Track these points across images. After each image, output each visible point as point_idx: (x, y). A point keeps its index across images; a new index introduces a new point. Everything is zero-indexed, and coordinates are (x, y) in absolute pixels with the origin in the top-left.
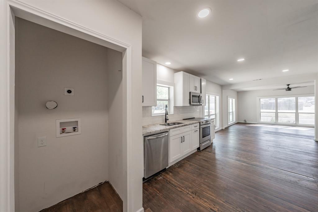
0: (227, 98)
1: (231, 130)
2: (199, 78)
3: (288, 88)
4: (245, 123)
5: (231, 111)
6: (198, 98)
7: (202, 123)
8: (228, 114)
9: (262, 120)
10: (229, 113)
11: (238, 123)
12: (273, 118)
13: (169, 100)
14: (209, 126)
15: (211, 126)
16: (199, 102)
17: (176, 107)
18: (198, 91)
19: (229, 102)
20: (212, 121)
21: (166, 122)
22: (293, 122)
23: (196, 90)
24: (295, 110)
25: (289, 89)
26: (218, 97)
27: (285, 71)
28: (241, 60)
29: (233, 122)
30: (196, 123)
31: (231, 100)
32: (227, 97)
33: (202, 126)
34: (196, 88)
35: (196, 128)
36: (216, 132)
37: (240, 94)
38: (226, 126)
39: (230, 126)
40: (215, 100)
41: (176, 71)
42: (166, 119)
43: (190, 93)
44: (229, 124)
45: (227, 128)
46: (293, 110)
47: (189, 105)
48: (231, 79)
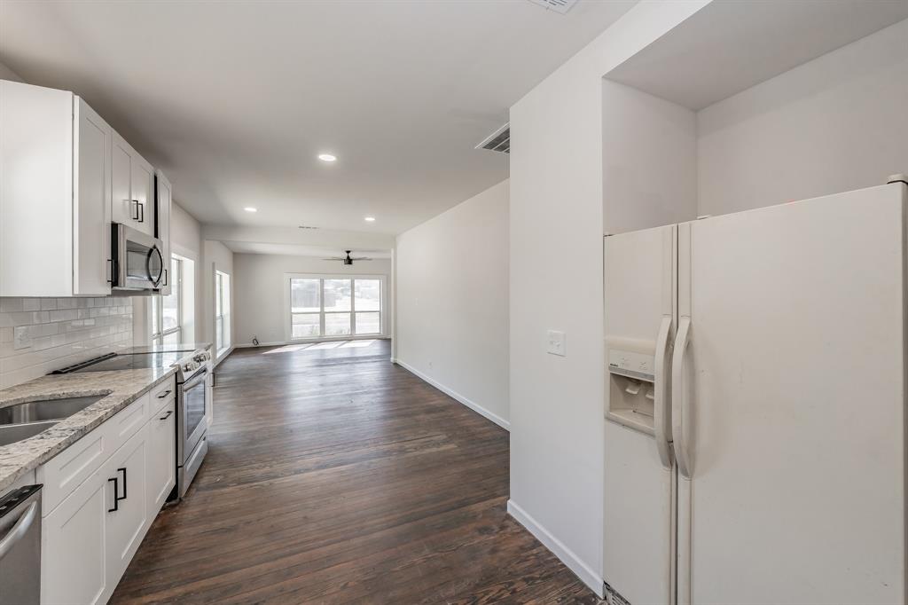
0: (214, 270)
3: (348, 257)
4: (256, 349)
6: (146, 258)
7: (187, 371)
8: (215, 323)
9: (295, 334)
10: (215, 318)
11: (237, 351)
12: (315, 326)
18: (146, 227)
22: (346, 332)
23: (140, 219)
24: (349, 305)
25: (349, 261)
26: (190, 264)
27: (370, 219)
28: (327, 158)
29: (225, 350)
30: (165, 379)
32: (214, 265)
34: (139, 209)
35: (164, 404)
40: (180, 276)
43: (115, 226)
44: (218, 356)
47: (108, 290)
48: (251, 210)
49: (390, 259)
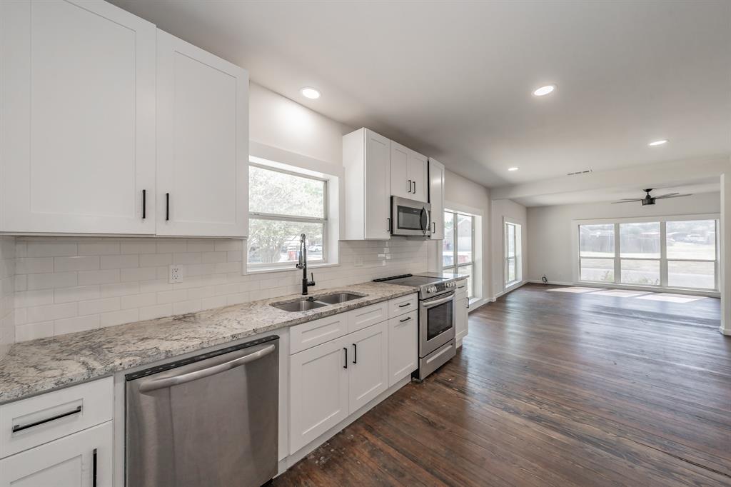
0: (503, 221)
1: (511, 305)
2: (424, 158)
3: (648, 197)
4: (545, 285)
5: (511, 254)
6: (419, 216)
7: (428, 292)
8: (504, 261)
9: (584, 277)
10: (508, 259)
11: (528, 285)
12: (608, 272)
13: (326, 219)
14: (451, 301)
15: (457, 298)
16: (422, 228)
17: (345, 243)
18: (420, 197)
19: (508, 232)
20: (458, 283)
21: (305, 291)
22: (654, 282)
23: (413, 191)
24: (658, 252)
25: (650, 201)
26: (479, 219)
27: (658, 143)
29: (517, 282)
30: (404, 295)
31: (511, 228)
32: (503, 218)
33: (425, 304)
34: (412, 186)
35: (404, 311)
36: (470, 314)
37: (533, 213)
38: (501, 293)
39: (510, 292)
40: (473, 227)
41: (348, 127)
42: (305, 281)
43: (392, 198)
44: (507, 286)
45: (502, 300)
46: (653, 252)
47: (387, 236)
48: (513, 169)
49: (719, 192)
